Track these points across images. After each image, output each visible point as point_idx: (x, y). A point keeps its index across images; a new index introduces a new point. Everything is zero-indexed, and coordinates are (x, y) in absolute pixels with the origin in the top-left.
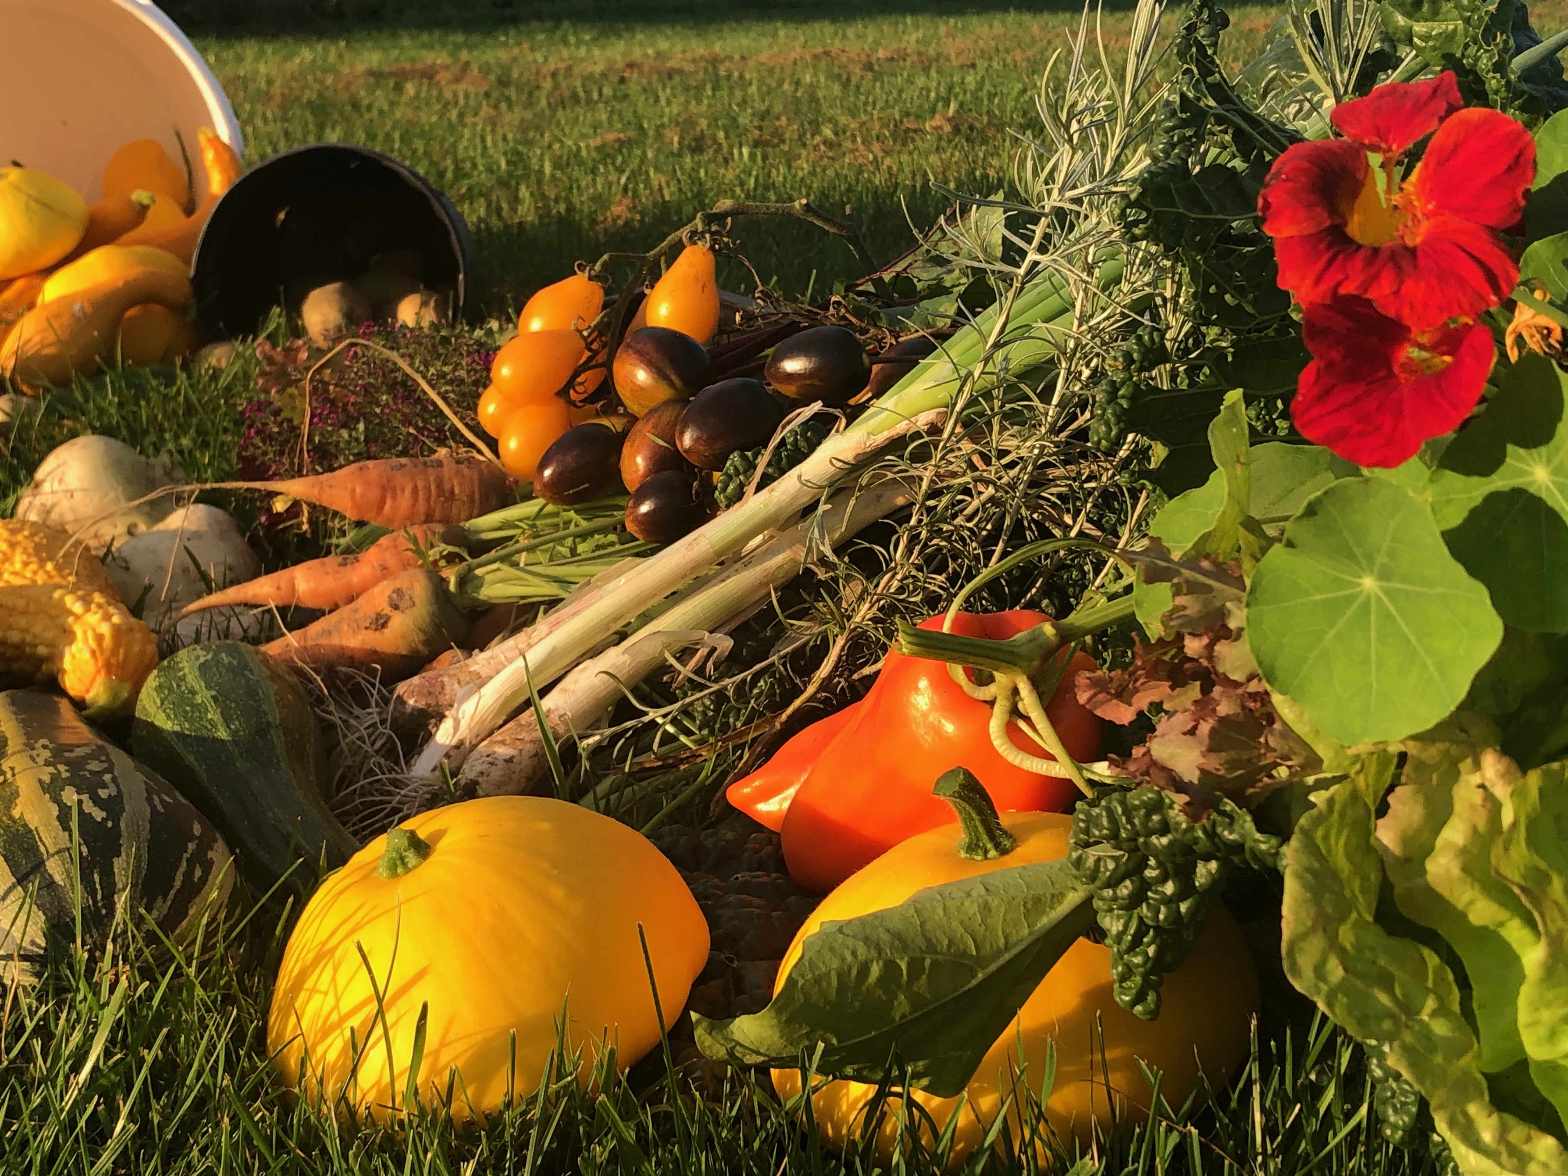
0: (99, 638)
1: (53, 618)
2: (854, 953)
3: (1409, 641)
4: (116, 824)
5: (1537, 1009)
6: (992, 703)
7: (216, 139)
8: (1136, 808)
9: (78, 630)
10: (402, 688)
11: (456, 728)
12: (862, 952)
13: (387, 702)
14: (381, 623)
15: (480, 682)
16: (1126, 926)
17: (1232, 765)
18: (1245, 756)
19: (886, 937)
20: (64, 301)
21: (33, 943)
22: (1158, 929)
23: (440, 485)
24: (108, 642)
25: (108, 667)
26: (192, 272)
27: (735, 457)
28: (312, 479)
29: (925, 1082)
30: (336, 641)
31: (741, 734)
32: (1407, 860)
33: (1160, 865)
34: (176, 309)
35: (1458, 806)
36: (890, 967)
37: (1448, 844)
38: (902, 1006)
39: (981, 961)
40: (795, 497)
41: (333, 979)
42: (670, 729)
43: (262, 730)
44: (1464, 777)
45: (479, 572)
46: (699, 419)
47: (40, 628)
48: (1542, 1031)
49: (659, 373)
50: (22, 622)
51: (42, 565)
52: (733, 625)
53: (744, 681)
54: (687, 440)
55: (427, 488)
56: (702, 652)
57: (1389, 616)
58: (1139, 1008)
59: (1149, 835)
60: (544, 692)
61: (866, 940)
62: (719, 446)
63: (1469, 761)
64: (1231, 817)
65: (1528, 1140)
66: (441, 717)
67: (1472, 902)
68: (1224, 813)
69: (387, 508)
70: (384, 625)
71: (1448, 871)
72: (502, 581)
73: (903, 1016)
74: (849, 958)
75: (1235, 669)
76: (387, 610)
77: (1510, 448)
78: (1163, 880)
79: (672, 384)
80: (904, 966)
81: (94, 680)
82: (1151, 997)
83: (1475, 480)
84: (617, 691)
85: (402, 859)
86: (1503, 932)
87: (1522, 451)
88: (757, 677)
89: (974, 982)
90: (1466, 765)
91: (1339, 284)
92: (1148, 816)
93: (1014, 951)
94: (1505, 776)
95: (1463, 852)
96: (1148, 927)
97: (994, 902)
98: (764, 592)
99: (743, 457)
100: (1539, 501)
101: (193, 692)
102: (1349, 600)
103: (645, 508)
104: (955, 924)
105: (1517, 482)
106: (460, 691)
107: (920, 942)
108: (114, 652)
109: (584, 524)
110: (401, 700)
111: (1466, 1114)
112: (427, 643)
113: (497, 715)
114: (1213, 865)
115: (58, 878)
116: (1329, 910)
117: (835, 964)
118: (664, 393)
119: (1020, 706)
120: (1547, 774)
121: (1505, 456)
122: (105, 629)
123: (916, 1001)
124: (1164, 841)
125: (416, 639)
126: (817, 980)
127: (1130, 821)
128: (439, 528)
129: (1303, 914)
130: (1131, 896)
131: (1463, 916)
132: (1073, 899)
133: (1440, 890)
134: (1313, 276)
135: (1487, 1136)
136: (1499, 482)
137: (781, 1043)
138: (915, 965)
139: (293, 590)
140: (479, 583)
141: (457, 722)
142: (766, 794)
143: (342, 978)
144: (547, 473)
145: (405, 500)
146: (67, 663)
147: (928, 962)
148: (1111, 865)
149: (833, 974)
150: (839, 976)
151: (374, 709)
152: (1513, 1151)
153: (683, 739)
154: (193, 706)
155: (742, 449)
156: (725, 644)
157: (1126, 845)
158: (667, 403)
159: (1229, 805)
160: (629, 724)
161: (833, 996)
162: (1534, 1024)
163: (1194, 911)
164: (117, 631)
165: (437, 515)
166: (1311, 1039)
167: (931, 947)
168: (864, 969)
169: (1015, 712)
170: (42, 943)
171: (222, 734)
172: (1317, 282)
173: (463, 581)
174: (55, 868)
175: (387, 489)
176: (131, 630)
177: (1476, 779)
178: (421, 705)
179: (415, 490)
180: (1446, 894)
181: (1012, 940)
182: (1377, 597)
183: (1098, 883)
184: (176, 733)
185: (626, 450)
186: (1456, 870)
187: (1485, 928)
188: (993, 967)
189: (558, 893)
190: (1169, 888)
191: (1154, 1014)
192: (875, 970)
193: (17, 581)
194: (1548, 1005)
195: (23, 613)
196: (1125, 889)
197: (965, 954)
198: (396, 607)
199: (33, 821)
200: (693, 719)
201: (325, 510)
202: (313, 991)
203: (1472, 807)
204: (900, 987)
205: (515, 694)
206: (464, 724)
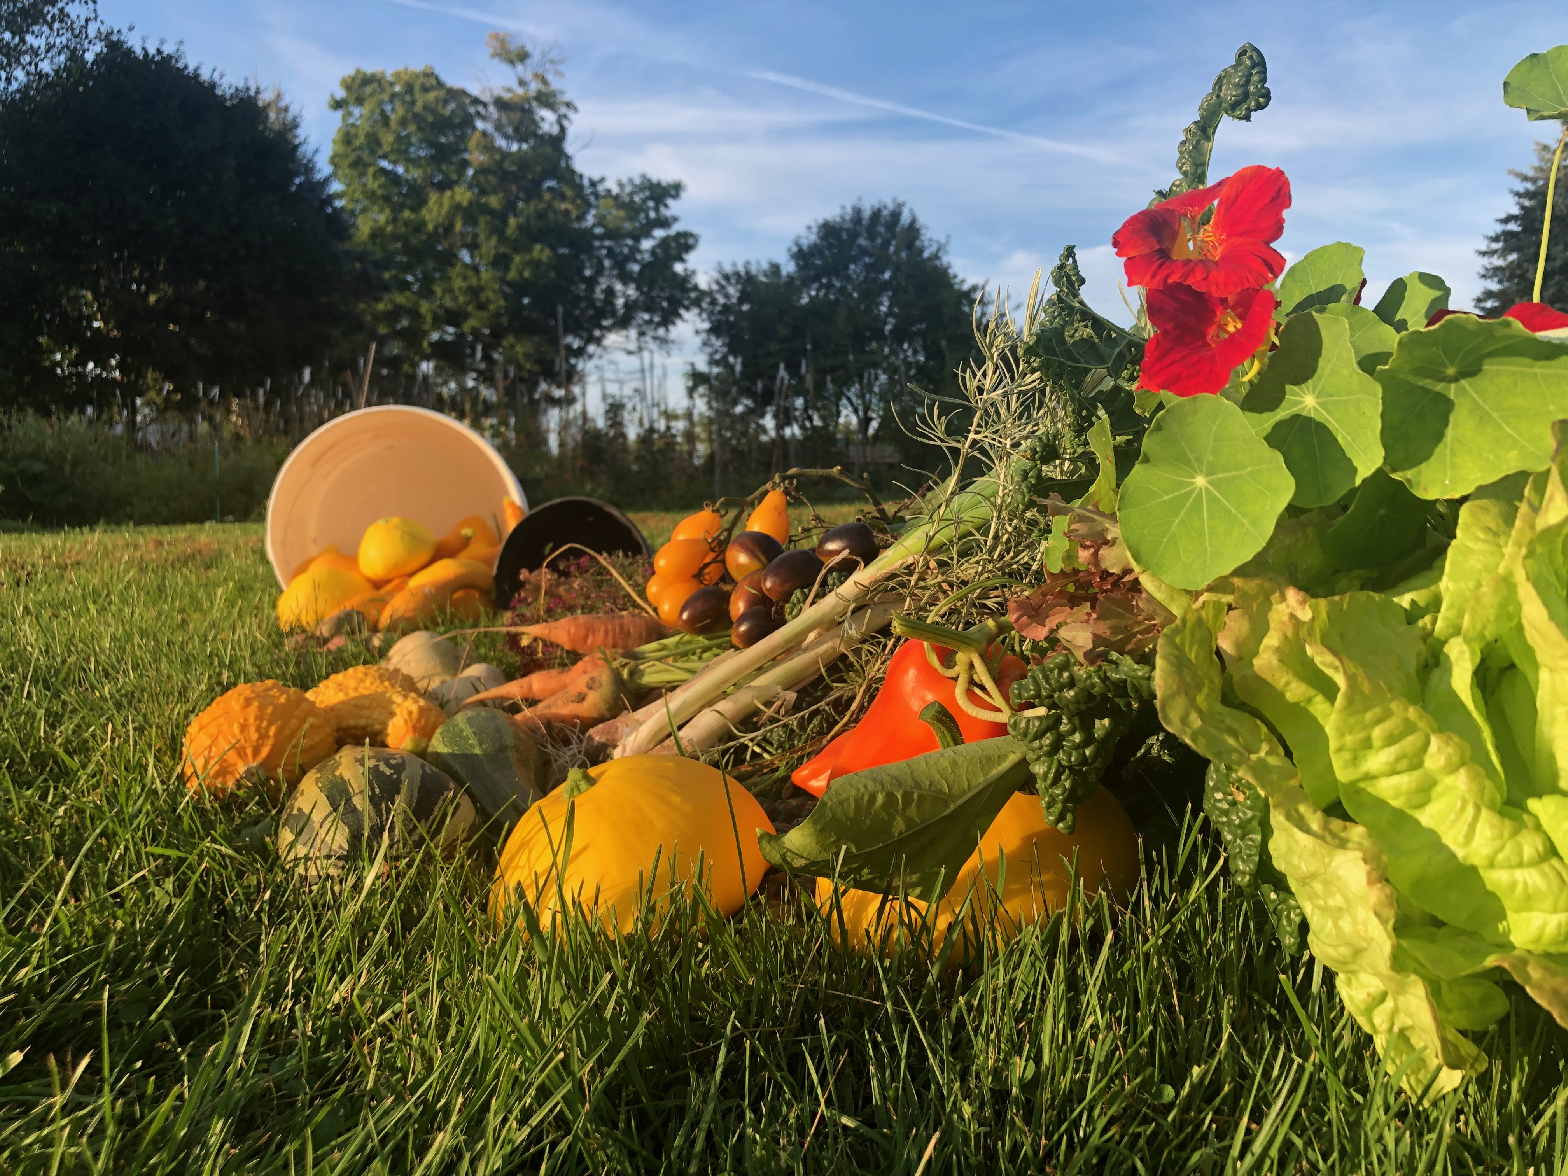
0: (410, 713)
1: (385, 708)
2: (865, 787)
3: (1230, 512)
4: (399, 777)
5: (1343, 735)
6: (956, 679)
7: (512, 504)
8: (1052, 670)
9: (398, 711)
10: (591, 731)
11: (624, 751)
12: (871, 786)
13: (581, 741)
14: (581, 698)
15: (640, 723)
16: (1049, 768)
17: (1115, 630)
18: (1123, 623)
19: (887, 779)
20: (421, 587)
21: (340, 847)
22: (1070, 768)
23: (621, 627)
24: (415, 715)
25: (414, 729)
26: (495, 572)
27: (798, 593)
28: (544, 625)
29: (918, 891)
30: (554, 711)
31: (802, 749)
32: (1241, 658)
33: (1070, 720)
34: (484, 593)
35: (1272, 625)
36: (890, 796)
37: (1267, 648)
38: (899, 825)
39: (952, 797)
40: (834, 607)
41: (529, 858)
42: (758, 750)
43: (502, 749)
44: (1275, 607)
45: (642, 667)
46: (775, 572)
47: (377, 714)
48: (1347, 755)
49: (753, 554)
50: (367, 713)
51: (382, 682)
52: (798, 688)
53: (803, 717)
54: (769, 584)
55: (614, 630)
56: (778, 703)
57: (1216, 499)
58: (1061, 825)
59: (1061, 690)
60: (680, 728)
61: (874, 779)
62: (787, 587)
63: (1277, 594)
64: (1116, 664)
65: (1345, 829)
66: (615, 746)
67: (1288, 684)
68: (1112, 662)
69: (590, 641)
70: (583, 699)
71: (1270, 663)
72: (656, 672)
73: (901, 833)
74: (862, 790)
75: (1113, 566)
76: (585, 690)
77: (1289, 388)
78: (1072, 732)
79: (760, 560)
80: (899, 796)
81: (404, 737)
82: (1069, 817)
83: (1266, 415)
84: (726, 725)
85: (578, 787)
86: (1311, 709)
87: (1295, 388)
88: (813, 715)
89: (948, 811)
90: (1275, 597)
91: (1168, 276)
92: (1060, 674)
93: (974, 792)
94: (1303, 603)
95: (1278, 650)
96: (1065, 768)
97: (960, 760)
98: (815, 668)
99: (803, 593)
100: (1309, 420)
101: (462, 731)
102: (1188, 495)
103: (743, 628)
104: (934, 773)
105: (1294, 410)
106: (626, 730)
107: (911, 782)
108: (419, 720)
109: (706, 642)
110: (591, 738)
111: (1297, 812)
112: (609, 709)
113: (650, 742)
114: (1106, 722)
115: (359, 807)
116: (1188, 679)
117: (853, 793)
118: (756, 565)
119: (975, 677)
120: (1332, 604)
121: (1284, 394)
122: (414, 708)
123: (908, 821)
124: (1072, 693)
125: (603, 708)
126: (841, 803)
127: (1048, 681)
128: (620, 651)
129: (1170, 681)
130: (1051, 744)
131: (1282, 695)
132: (1013, 758)
133: (1264, 676)
134: (1150, 274)
135: (1315, 826)
136: (1282, 413)
137: (817, 849)
138: (908, 797)
139: (530, 688)
140: (642, 673)
141: (624, 748)
142: (815, 775)
143: (534, 856)
144: (685, 616)
145: (600, 636)
146: (390, 730)
147: (916, 796)
148: (1037, 723)
149: (852, 800)
150: (856, 801)
151: (574, 746)
152: (1334, 835)
153: (766, 755)
154: (461, 738)
155: (802, 588)
156: (792, 696)
157: (1046, 701)
158: (756, 571)
159: (1114, 655)
160: (731, 744)
161: (851, 813)
162: (1340, 750)
163: (1095, 756)
164: (421, 710)
165: (620, 643)
166: (1180, 851)
167: (918, 786)
168: (873, 797)
169: (972, 682)
170: (346, 847)
171: (477, 751)
172: (1153, 276)
173: (632, 674)
174: (357, 801)
175: (590, 630)
176: (430, 710)
177: (1282, 607)
178: (603, 740)
179: (606, 632)
180: (1269, 679)
181: (973, 784)
182: (1207, 489)
183: (1029, 737)
184: (452, 755)
185: (733, 598)
186: (1275, 662)
187: (1297, 704)
188: (961, 801)
189: (676, 799)
190: (1077, 737)
191: (1072, 829)
192: (880, 799)
193: (365, 692)
194: (1351, 732)
195: (368, 708)
196: (1047, 741)
197: (941, 792)
198: (590, 688)
199: (347, 775)
200: (772, 745)
201: (552, 644)
202: (516, 867)
203: (1283, 623)
204: (897, 811)
205: (661, 729)
206: (628, 749)
